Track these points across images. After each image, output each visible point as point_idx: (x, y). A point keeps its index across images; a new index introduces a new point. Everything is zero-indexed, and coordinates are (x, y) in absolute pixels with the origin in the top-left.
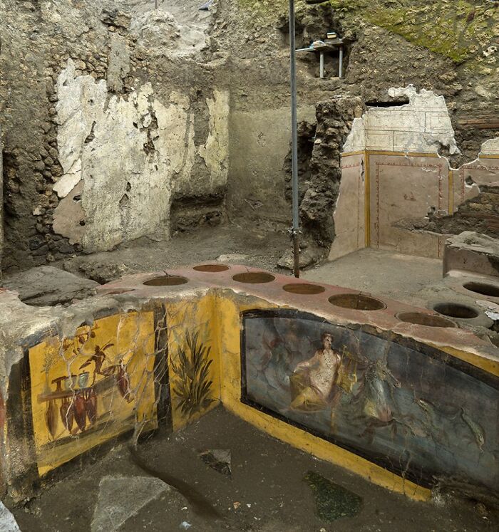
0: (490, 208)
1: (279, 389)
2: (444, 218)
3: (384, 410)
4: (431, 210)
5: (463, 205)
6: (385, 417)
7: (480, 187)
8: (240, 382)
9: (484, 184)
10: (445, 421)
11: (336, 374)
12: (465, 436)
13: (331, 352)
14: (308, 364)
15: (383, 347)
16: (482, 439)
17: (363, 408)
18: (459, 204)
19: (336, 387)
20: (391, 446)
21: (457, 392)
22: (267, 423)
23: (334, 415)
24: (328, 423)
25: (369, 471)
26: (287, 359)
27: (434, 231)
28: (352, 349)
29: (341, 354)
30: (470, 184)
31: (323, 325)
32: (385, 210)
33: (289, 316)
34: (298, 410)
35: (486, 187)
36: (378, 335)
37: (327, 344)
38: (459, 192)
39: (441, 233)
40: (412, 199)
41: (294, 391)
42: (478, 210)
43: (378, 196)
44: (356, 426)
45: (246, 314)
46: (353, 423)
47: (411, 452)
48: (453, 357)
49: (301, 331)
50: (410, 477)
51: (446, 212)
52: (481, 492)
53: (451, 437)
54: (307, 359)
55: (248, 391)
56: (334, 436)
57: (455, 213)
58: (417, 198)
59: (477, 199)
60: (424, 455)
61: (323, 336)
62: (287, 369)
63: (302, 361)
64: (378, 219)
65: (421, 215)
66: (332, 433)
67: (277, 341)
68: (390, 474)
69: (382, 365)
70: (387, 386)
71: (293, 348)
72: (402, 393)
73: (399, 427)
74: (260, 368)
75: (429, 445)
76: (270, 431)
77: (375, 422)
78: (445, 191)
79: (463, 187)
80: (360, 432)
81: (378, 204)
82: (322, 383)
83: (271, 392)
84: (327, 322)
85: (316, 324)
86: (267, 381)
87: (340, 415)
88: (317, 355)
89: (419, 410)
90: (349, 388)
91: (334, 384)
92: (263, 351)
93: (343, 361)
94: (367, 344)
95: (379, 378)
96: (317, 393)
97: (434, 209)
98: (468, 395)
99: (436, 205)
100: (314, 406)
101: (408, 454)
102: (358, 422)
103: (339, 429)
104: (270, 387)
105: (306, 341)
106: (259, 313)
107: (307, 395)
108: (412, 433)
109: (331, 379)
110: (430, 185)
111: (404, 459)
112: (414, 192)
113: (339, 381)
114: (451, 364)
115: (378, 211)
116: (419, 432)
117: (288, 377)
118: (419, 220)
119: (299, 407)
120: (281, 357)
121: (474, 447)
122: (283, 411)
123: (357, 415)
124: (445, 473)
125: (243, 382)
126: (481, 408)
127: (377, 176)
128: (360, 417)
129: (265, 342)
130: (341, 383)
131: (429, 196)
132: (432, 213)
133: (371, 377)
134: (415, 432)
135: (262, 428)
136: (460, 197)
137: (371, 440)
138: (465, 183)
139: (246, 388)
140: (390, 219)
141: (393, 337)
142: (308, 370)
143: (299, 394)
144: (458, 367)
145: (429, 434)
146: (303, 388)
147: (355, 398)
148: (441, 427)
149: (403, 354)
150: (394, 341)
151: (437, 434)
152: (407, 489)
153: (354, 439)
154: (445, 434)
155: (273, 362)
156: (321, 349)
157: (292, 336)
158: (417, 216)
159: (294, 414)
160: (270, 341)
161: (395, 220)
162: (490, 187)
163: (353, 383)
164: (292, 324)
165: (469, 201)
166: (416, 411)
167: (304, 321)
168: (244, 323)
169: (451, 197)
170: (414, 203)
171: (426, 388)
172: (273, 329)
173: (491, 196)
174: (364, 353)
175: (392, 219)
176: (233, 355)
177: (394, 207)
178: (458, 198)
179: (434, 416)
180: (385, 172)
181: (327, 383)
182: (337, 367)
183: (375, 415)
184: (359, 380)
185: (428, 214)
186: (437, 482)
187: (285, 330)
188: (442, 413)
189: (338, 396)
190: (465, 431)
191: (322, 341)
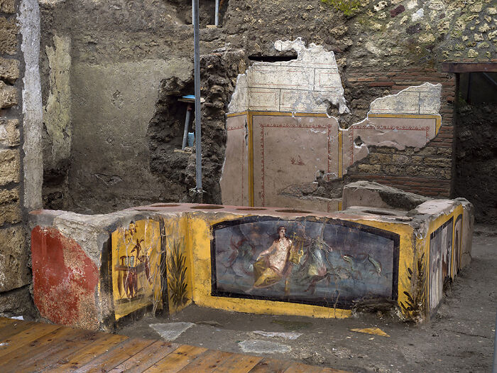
0: (379, 169)
1: (245, 276)
2: (333, 181)
3: (322, 268)
4: (319, 174)
5: (352, 166)
6: (323, 273)
7: (369, 147)
8: (210, 281)
9: (373, 144)
10: (359, 265)
11: (289, 253)
12: (370, 271)
13: (285, 239)
14: (267, 252)
15: (320, 228)
16: (380, 269)
17: (308, 272)
18: (348, 166)
19: (288, 263)
20: (327, 290)
21: (366, 245)
22: (235, 305)
23: (288, 283)
24: (283, 289)
25: (312, 312)
26: (251, 253)
27: (323, 196)
28: (300, 234)
29: (292, 239)
30: (359, 145)
31: (278, 222)
32: (271, 178)
33: (252, 222)
34: (260, 287)
35: (374, 147)
36: (317, 221)
37: (281, 235)
38: (349, 153)
39: (330, 198)
40: (301, 163)
41: (257, 274)
42: (367, 171)
43: (263, 162)
44: (303, 285)
45: (215, 227)
46: (301, 283)
47: (339, 290)
48: (363, 225)
49: (262, 230)
50: (339, 306)
51: (336, 175)
52: (379, 302)
53: (363, 273)
54: (267, 248)
55: (218, 285)
56: (288, 297)
57: (344, 176)
58: (305, 162)
59: (366, 160)
60: (347, 289)
61: (279, 230)
62: (251, 259)
63: (263, 251)
64: (263, 187)
65: (309, 181)
66: (286, 295)
67: (243, 241)
68: (326, 308)
69: (320, 240)
70: (324, 252)
71: (256, 243)
72: (333, 255)
73: (332, 277)
74: (228, 265)
75: (350, 282)
76: (237, 309)
77: (316, 278)
78: (334, 153)
79: (352, 148)
80: (306, 288)
81: (263, 170)
82: (278, 263)
83: (238, 281)
84: (281, 220)
85: (273, 222)
86: (234, 273)
87: (292, 281)
88: (274, 244)
89: (344, 262)
90: (298, 261)
91: (287, 261)
92: (231, 251)
93: (294, 243)
94: (310, 228)
95: (318, 249)
96: (274, 271)
97: (323, 172)
98: (372, 246)
99: (325, 169)
100: (273, 280)
101: (337, 291)
102: (305, 282)
103: (291, 291)
104: (237, 277)
105: (266, 235)
106: (227, 224)
107: (268, 274)
108: (340, 278)
109: (285, 259)
110: (319, 148)
111: (335, 296)
112: (302, 155)
113: (290, 258)
114: (362, 230)
115: (263, 179)
116: (344, 276)
117: (252, 265)
118: (308, 185)
119: (261, 285)
120: (246, 252)
121: (376, 275)
122: (248, 292)
123: (304, 277)
124: (359, 297)
125: (214, 280)
126: (379, 251)
127: (262, 139)
128: (305, 278)
129: (233, 244)
130: (292, 259)
131: (318, 159)
132: (320, 177)
133: (313, 249)
134: (342, 277)
135: (231, 310)
136: (349, 158)
137: (313, 291)
138: (354, 143)
139: (216, 284)
140: (277, 186)
141: (327, 220)
142: (268, 256)
143: (261, 275)
144: (365, 231)
145: (350, 275)
146: (264, 270)
147: (302, 266)
148: (357, 269)
149: (334, 230)
150: (328, 223)
151: (354, 274)
152: (337, 314)
153: (302, 294)
154: (359, 273)
155: (240, 258)
156: (277, 238)
157: (255, 235)
158: (306, 181)
159: (257, 291)
160: (237, 243)
161: (282, 187)
162: (378, 147)
163: (301, 257)
164: (254, 226)
165: (358, 163)
166: (342, 263)
167: (264, 223)
168: (214, 234)
169: (340, 159)
170: (301, 167)
171: (348, 248)
172: (240, 233)
173: (380, 156)
174: (308, 235)
175: (280, 186)
176: (204, 261)
177: (281, 173)
178: (347, 159)
179: (353, 263)
180: (270, 135)
181: (282, 262)
182: (289, 248)
183: (316, 274)
184: (305, 254)
185: (317, 178)
186: (355, 304)
187: (250, 232)
188: (357, 260)
189: (290, 269)
190: (370, 267)
191: (278, 233)
